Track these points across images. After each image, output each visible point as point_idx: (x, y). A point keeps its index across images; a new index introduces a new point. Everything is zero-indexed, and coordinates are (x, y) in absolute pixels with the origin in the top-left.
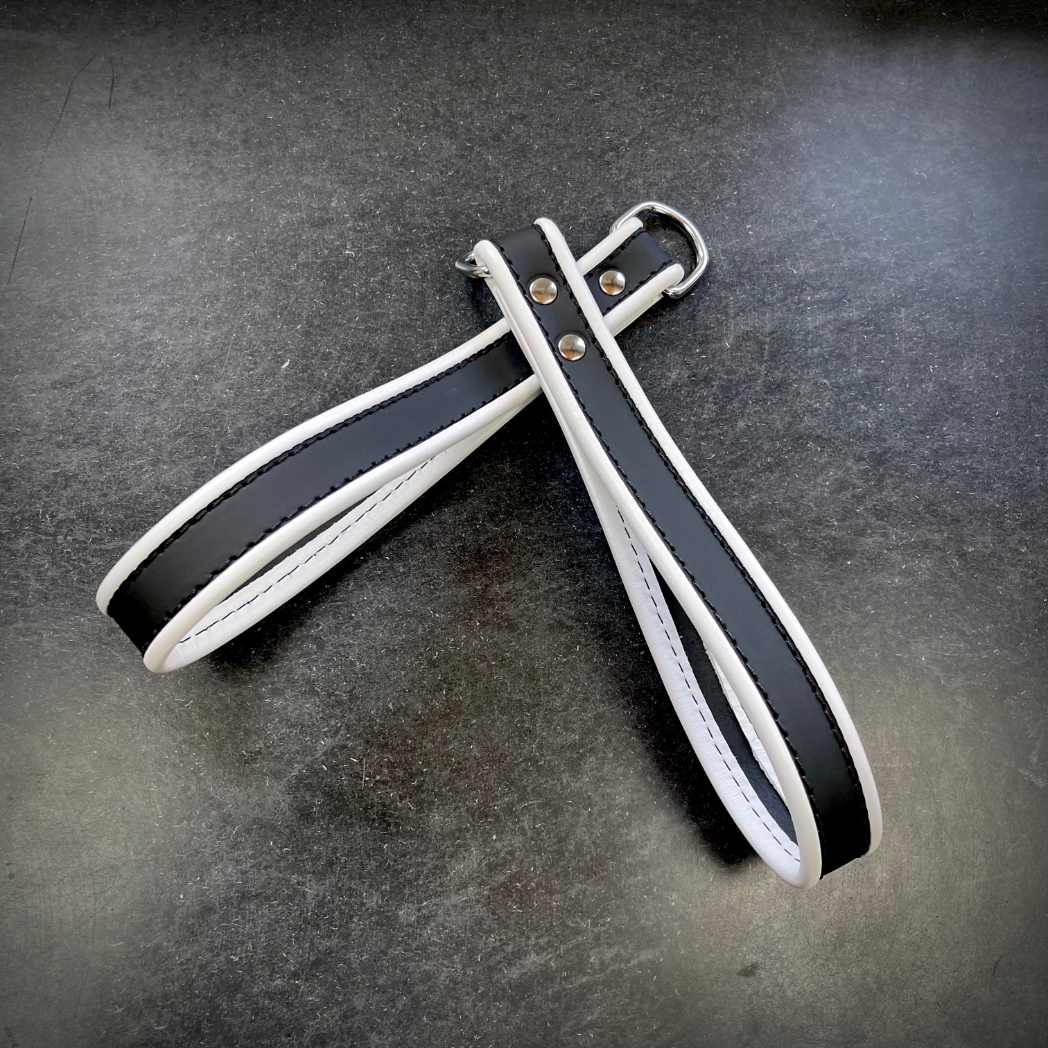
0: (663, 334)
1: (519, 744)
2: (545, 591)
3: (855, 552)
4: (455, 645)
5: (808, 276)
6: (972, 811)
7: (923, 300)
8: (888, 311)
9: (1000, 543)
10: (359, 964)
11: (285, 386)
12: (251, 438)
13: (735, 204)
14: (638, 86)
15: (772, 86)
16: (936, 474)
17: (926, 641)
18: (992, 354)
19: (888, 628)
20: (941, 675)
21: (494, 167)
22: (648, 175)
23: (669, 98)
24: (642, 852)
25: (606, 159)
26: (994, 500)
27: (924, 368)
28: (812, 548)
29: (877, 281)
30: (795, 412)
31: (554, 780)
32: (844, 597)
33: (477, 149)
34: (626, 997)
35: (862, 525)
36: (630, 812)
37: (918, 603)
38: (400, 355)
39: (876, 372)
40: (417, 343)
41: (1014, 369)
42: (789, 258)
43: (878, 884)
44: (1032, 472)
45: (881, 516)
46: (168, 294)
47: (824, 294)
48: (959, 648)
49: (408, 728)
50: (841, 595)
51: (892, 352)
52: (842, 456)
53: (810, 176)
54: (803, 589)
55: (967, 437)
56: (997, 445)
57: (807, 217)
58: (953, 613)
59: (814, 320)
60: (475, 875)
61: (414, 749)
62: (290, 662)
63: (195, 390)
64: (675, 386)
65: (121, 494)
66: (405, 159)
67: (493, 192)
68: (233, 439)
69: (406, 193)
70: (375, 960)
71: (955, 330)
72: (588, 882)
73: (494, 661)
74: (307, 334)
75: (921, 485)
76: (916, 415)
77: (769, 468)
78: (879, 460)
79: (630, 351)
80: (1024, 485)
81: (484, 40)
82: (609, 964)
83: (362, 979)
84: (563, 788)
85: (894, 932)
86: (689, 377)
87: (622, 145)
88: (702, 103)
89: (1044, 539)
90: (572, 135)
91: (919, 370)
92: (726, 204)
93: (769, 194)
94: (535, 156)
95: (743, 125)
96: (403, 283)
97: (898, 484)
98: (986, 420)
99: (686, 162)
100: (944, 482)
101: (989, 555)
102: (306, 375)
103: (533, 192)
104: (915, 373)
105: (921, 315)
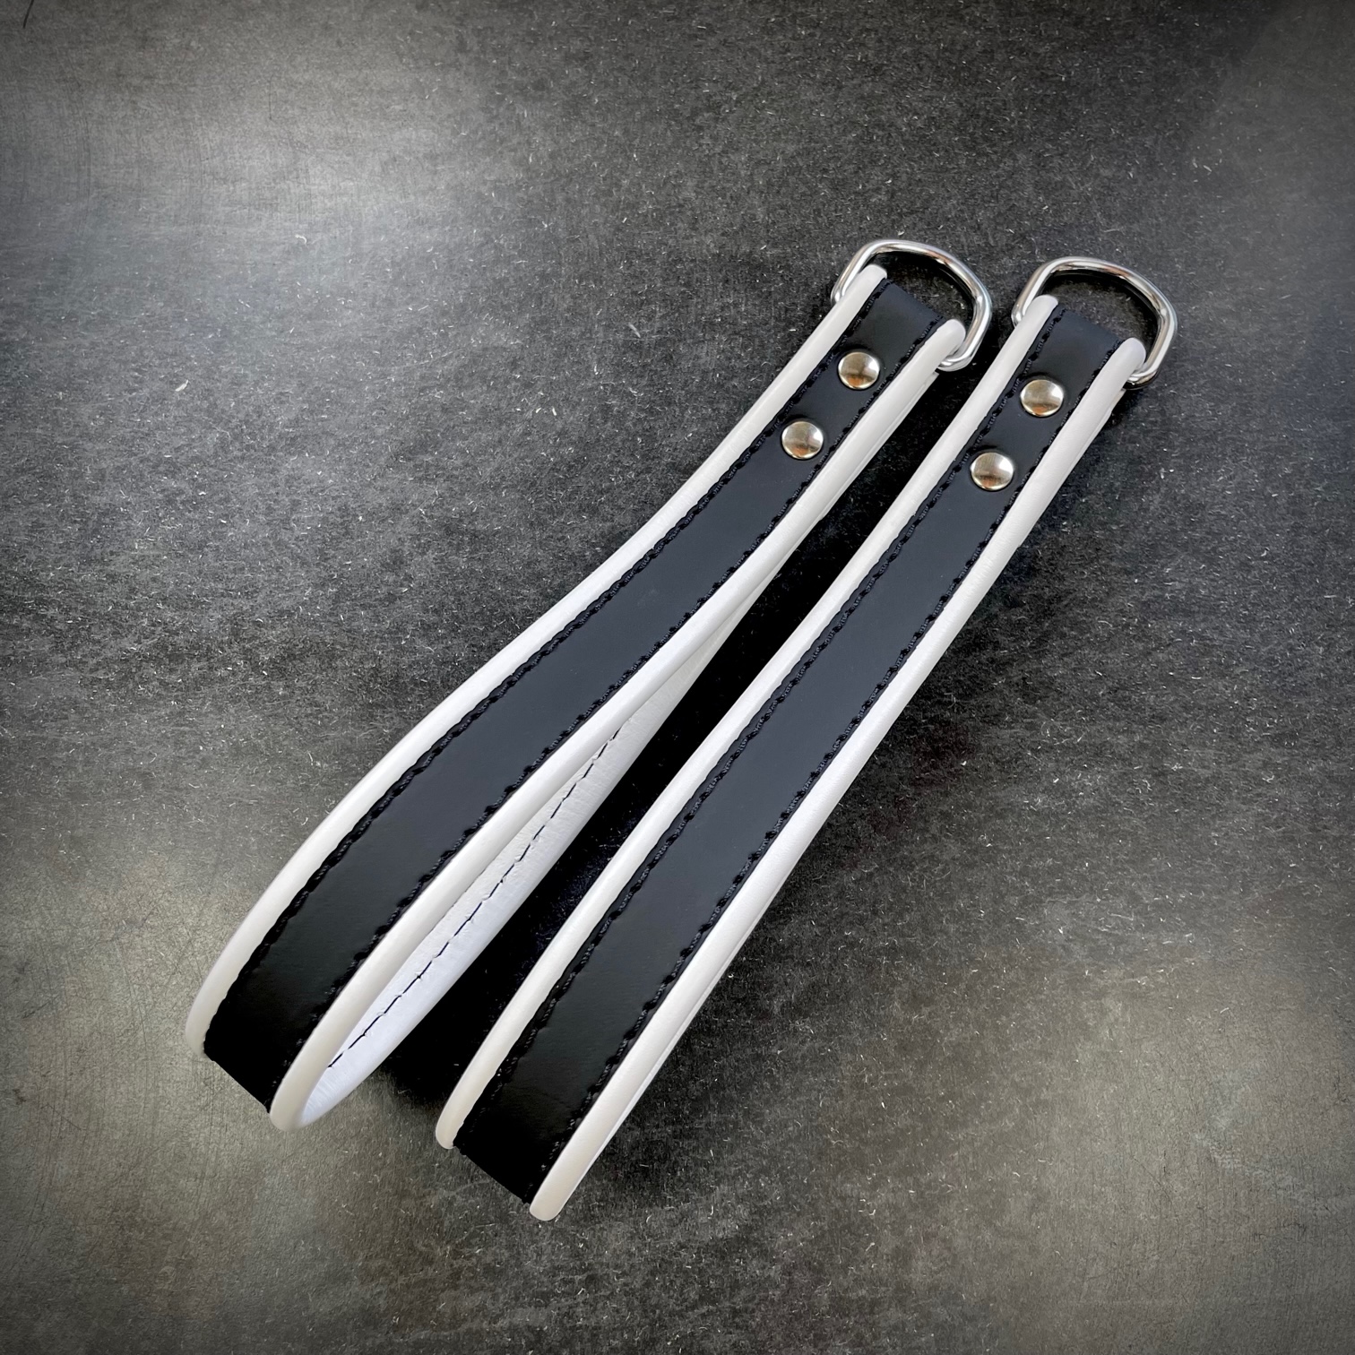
0: (734, 387)
3: (979, 747)
9: (1230, 762)
11: (175, 417)
12: (114, 485)
13: (885, 198)
14: (767, 16)
15: (979, 22)
16: (1139, 640)
17: (1071, 903)
18: (1271, 460)
19: (1010, 874)
20: (1088, 961)
21: (529, 127)
22: (758, 149)
23: (812, 35)
25: (698, 122)
26: (1233, 693)
27: (1151, 473)
28: (908, 733)
32: (946, 816)
35: (997, 706)
37: (1069, 841)
38: (342, 386)
40: (368, 370)
41: (1308, 485)
44: (1310, 654)
45: (1033, 696)
48: (1125, 924)
50: (941, 812)
53: (1015, 160)
54: (880, 796)
55: (1204, 588)
56: (1253, 605)
57: (998, 224)
58: (1126, 866)
62: (104, 801)
63: (55, 412)
67: (520, 163)
68: (91, 484)
71: (1216, 415)
72: (458, 1190)
74: (219, 347)
75: (1110, 655)
76: (1122, 543)
78: (1045, 609)
79: (680, 407)
80: (1291, 675)
82: (465, 1319)
87: (726, 102)
88: (862, 44)
89: (1309, 766)
90: (654, 85)
91: (1140, 474)
92: (871, 197)
93: (943, 186)
94: (591, 114)
95: (921, 80)
96: (366, 284)
97: (1070, 650)
98: (1242, 563)
99: (820, 132)
100: (1150, 653)
101: (1207, 780)
102: (205, 405)
103: (578, 165)
104: (1133, 477)
105: (1161, 388)
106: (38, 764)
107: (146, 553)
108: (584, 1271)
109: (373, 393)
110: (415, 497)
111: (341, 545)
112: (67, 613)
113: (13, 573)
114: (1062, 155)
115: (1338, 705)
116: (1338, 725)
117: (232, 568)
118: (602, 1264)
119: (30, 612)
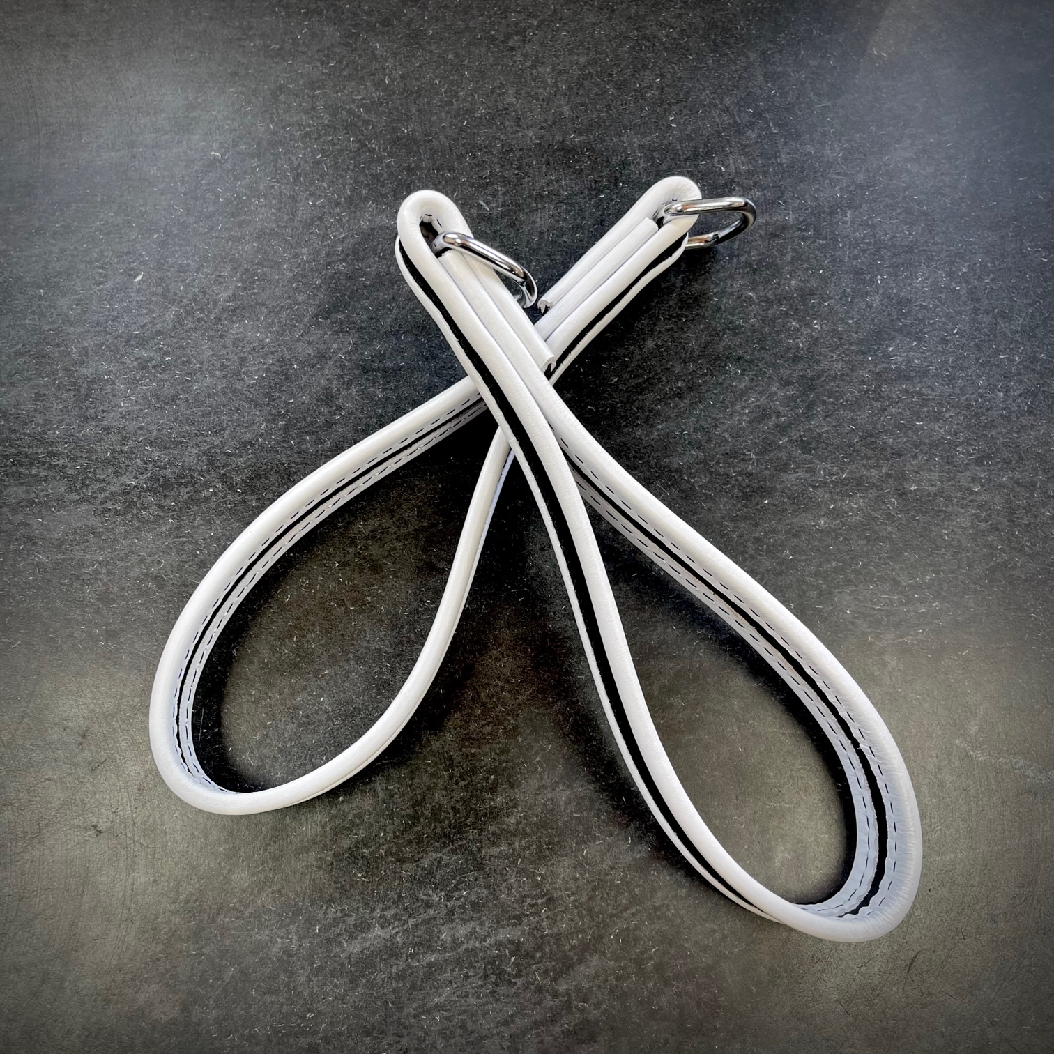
1: (375, 698)
2: (416, 530)
3: (775, 489)
4: (309, 588)
5: (738, 173)
7: (874, 200)
8: (832, 213)
9: (949, 480)
11: (137, 301)
12: (97, 358)
13: (656, 93)
16: (877, 401)
17: (853, 592)
18: (953, 263)
19: (808, 576)
20: (869, 630)
21: (382, 56)
22: (558, 61)
24: (507, 820)
25: (510, 44)
26: (946, 431)
27: (871, 280)
28: (724, 484)
29: (821, 179)
30: (713, 330)
32: (757, 540)
33: (363, 35)
34: (480, 978)
35: (784, 458)
36: (496, 776)
37: (846, 548)
38: (266, 266)
39: (813, 283)
40: (284, 252)
41: (980, 279)
42: (716, 155)
44: (994, 399)
45: (808, 448)
48: (891, 600)
49: (252, 677)
50: (755, 538)
51: (834, 260)
52: (766, 380)
53: (748, 57)
54: (710, 531)
55: (917, 359)
56: (952, 367)
57: (741, 106)
58: (887, 561)
60: (318, 839)
61: (257, 701)
62: (128, 602)
63: (39, 306)
66: (281, 48)
67: (379, 84)
68: (78, 360)
69: (282, 86)
71: (911, 234)
72: (444, 851)
73: (353, 606)
74: (164, 244)
75: (859, 413)
76: (857, 333)
77: (679, 394)
80: (983, 415)
82: (462, 942)
87: (529, 27)
89: (1002, 477)
90: (473, 17)
91: (864, 281)
92: (646, 92)
93: (698, 81)
94: (429, 43)
96: (273, 186)
97: (830, 412)
98: (941, 339)
99: (602, 46)
100: (886, 409)
101: (935, 494)
102: (160, 290)
103: (424, 83)
104: (859, 284)
105: (871, 218)
106: (71, 579)
107: (131, 408)
108: (544, 896)
109: (291, 270)
110: (335, 346)
111: (284, 388)
112: (75, 461)
113: (26, 434)
114: (780, 52)
115: (1017, 433)
116: (1019, 446)
117: (201, 413)
118: (556, 889)
119: (45, 463)
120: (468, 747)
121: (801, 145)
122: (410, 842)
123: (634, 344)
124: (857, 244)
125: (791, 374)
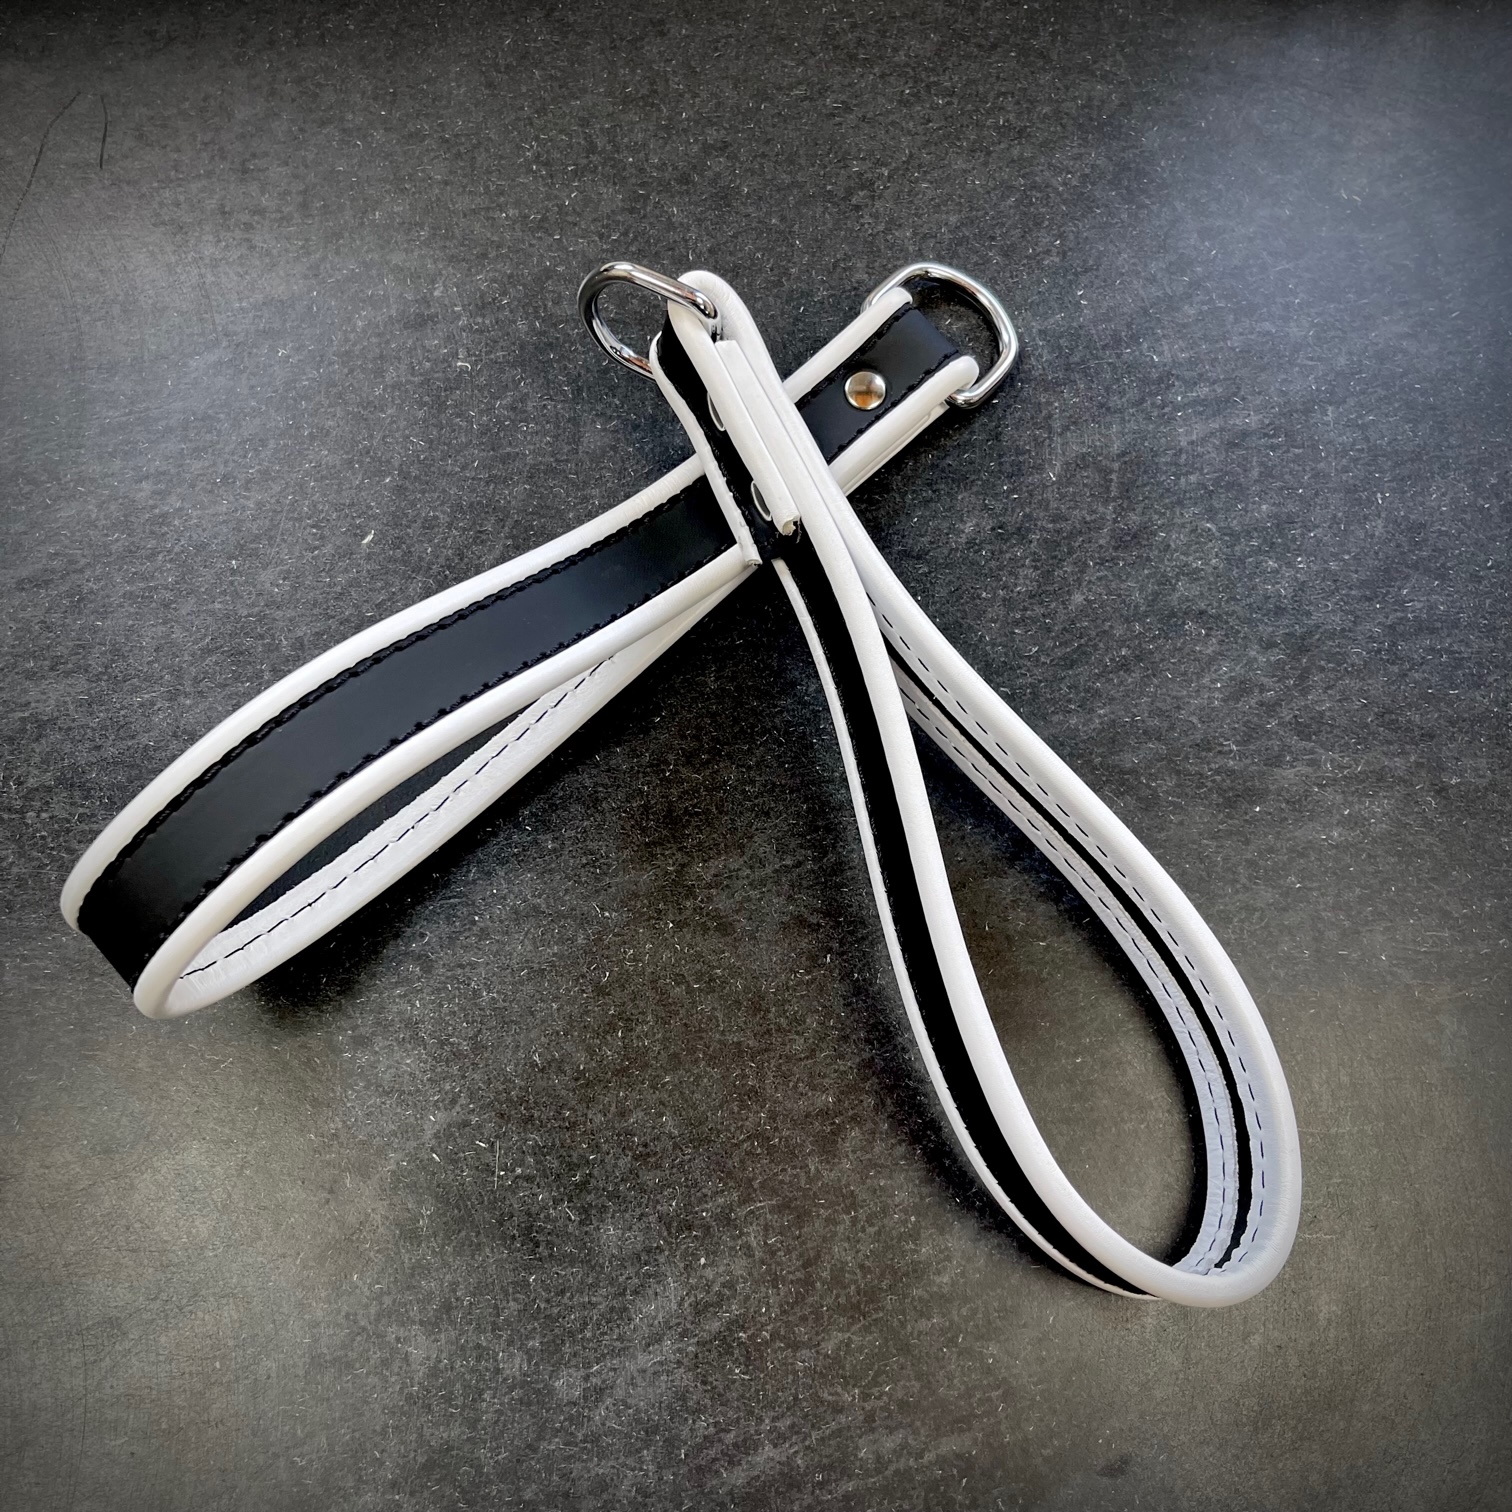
0: (950, 465)
1: (739, 1113)
2: (776, 871)
3: (1267, 791)
4: (634, 960)
5: (1176, 363)
6: (1473, 1201)
7: (1363, 392)
8: (1307, 412)
9: (1503, 768)
10: (494, 1467)
11: (368, 571)
13: (1057, 260)
14: (901, 89)
15: (1111, 75)
16: (1393, 663)
17: (1387, 929)
18: (1477, 471)
19: (1325, 910)
20: (1414, 982)
21: (681, 224)
22: (920, 222)
23: (949, 103)
24: (938, 1280)
25: (854, 201)
26: (1490, 701)
27: (1368, 499)
28: (1198, 788)
29: (1287, 366)
30: (1163, 576)
31: (794, 1167)
32: (1251, 863)
33: (654, 198)
35: (1276, 748)
36: (917, 1215)
37: (1371, 869)
38: (543, 516)
39: (1292, 507)
40: (568, 496)
42: (1145, 339)
43: (1323, 1323)
45: (1306, 733)
46: (191, 441)
47: (1203, 391)
48: (1442, 939)
49: (564, 1093)
50: (1246, 860)
51: (1316, 475)
52: (1240, 641)
53: (1175, 209)
54: (1184, 854)
55: (1442, 604)
56: (1490, 613)
57: (1172, 273)
58: (1430, 884)
59: (1187, 432)
60: (674, 1321)
61: (573, 1126)
62: (381, 993)
63: (232, 583)
64: (971, 543)
65: (123, 745)
66: (544, 219)
67: (680, 262)
68: (291, 656)
69: (547, 269)
70: (518, 1461)
71: (1416, 436)
72: (853, 1329)
73: (696, 983)
74: (400, 490)
75: (1370, 682)
76: (1356, 572)
77: (1124, 666)
78: (1299, 646)
79: (900, 494)
81: (662, 34)
82: (890, 1461)
83: (499, 1491)
84: (810, 1180)
85: (1352, 1401)
86: (993, 529)
87: (878, 179)
88: (1002, 108)
90: (801, 168)
91: (1359, 501)
92: (1043, 259)
93: (1111, 242)
94: (744, 204)
95: (1067, 137)
96: (545, 406)
97: (1332, 683)
98: (1471, 575)
99: (978, 199)
100: (1406, 675)
101: (1486, 789)
102: (399, 553)
103: (741, 259)
104: (1353, 506)
105: (1360, 416)
108: (999, 1386)
114: (1217, 199)
118: (1015, 1376)
120: (875, 1176)
121: (1256, 321)
122: (804, 1319)
123: (1057, 600)
124: (1345, 453)
125: (1273, 632)
